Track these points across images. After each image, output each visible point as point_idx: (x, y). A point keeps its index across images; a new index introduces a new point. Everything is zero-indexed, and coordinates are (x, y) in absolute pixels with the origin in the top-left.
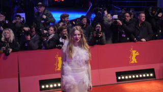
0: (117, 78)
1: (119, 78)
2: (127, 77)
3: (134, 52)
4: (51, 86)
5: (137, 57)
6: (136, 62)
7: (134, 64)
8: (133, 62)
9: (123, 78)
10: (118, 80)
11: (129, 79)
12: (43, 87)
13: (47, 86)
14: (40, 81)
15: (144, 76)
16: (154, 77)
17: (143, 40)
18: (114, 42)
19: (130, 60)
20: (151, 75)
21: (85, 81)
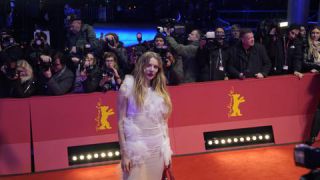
0: (206, 144)
1: (210, 143)
2: (223, 142)
3: (236, 97)
4: (89, 157)
5: (241, 106)
6: (240, 114)
7: (237, 118)
8: (234, 115)
9: (217, 142)
10: (208, 147)
11: (227, 145)
12: (75, 158)
13: (82, 157)
14: (69, 148)
15: (254, 138)
16: (272, 140)
17: (260, 75)
18: (199, 79)
19: (228, 111)
20: (267, 137)
21: (163, 150)
